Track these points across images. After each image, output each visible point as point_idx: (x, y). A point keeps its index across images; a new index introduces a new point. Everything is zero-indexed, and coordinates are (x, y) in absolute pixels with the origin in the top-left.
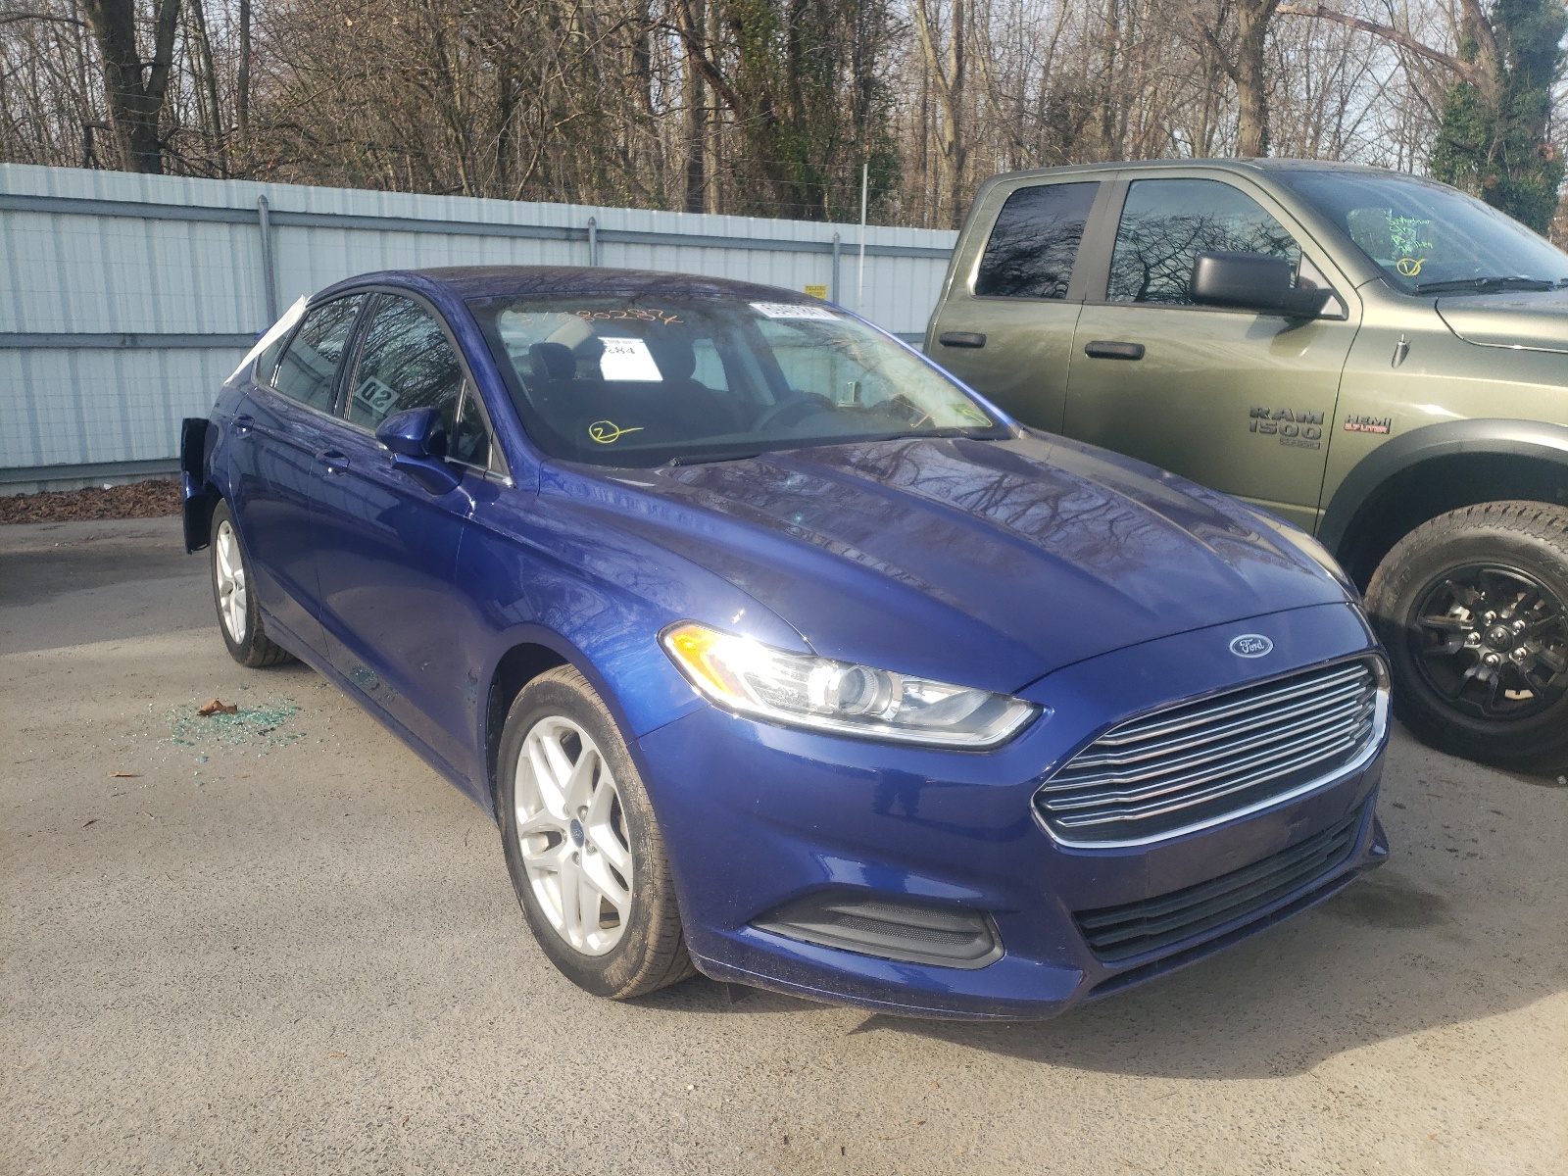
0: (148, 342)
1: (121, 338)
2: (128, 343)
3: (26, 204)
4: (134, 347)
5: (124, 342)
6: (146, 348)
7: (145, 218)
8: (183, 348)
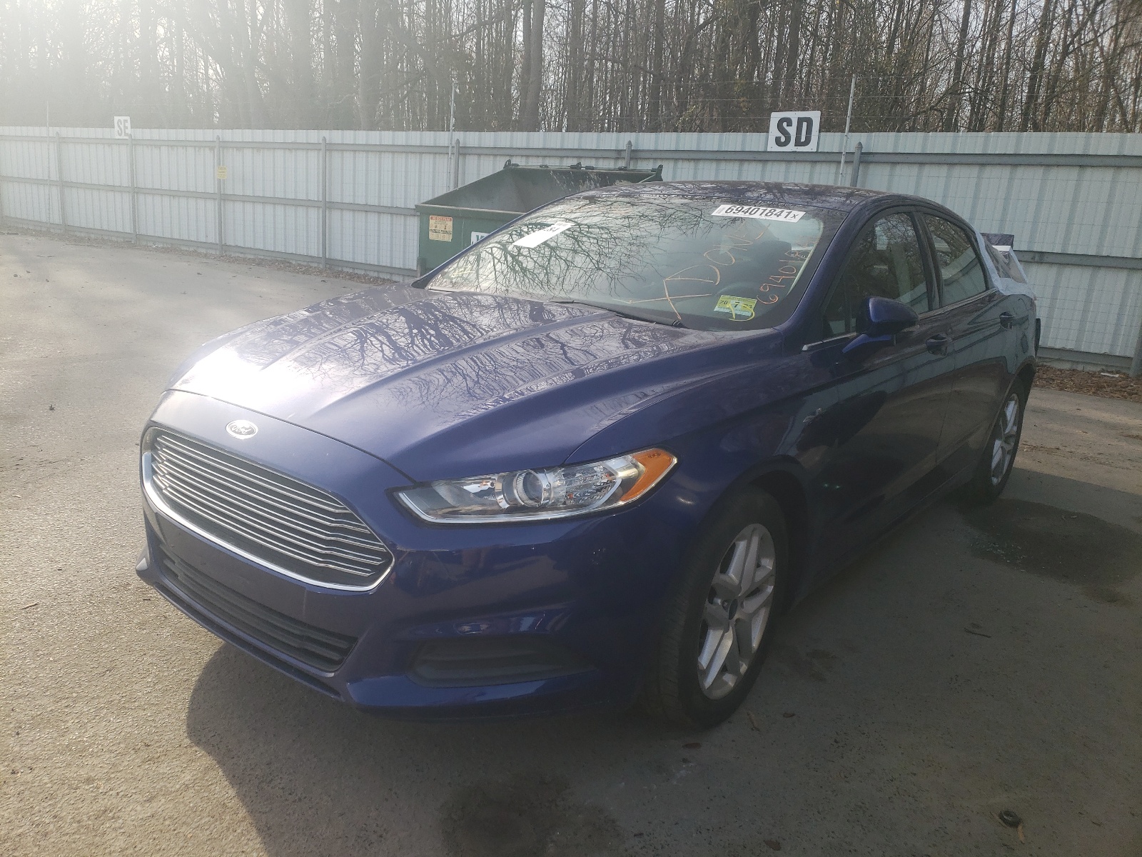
0: (1050, 259)
1: (1032, 255)
2: (1037, 259)
3: (997, 160)
4: (1041, 262)
5: (1033, 258)
6: (1049, 263)
7: (1080, 166)
8: (1079, 265)
